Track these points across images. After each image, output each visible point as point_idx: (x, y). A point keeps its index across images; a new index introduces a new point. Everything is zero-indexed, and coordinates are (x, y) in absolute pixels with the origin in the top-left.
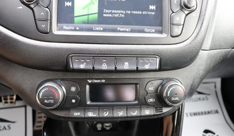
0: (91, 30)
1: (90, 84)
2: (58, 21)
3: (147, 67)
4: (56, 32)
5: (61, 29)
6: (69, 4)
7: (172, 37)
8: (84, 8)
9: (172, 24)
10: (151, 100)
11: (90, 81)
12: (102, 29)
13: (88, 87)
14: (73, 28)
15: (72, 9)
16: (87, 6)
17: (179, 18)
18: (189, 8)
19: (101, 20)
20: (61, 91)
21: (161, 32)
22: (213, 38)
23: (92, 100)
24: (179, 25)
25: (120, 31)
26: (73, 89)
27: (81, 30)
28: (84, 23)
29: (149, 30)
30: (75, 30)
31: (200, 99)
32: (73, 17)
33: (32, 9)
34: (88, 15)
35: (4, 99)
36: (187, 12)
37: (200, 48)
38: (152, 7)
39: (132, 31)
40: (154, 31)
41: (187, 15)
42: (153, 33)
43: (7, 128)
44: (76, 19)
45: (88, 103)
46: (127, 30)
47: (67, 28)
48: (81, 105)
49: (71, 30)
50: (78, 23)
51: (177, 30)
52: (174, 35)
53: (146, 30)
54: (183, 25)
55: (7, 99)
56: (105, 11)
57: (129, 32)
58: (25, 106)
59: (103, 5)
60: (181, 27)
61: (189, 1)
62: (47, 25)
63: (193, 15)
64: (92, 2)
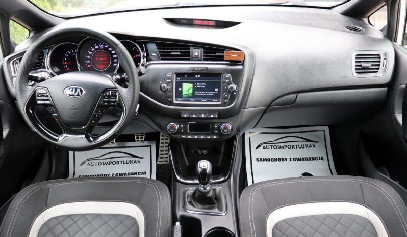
0: (189, 101)
1: (190, 124)
2: (176, 97)
3: (212, 117)
4: (175, 102)
5: (177, 100)
6: (180, 89)
7: (224, 103)
8: (186, 91)
9: (224, 98)
10: (216, 132)
11: (189, 122)
12: (194, 100)
13: (188, 125)
15: (181, 91)
16: (188, 90)
17: (227, 95)
18: (231, 91)
19: (194, 96)
20: (177, 127)
21: (219, 101)
23: (190, 130)
24: (227, 98)
25: (202, 101)
26: (182, 126)
27: (185, 101)
28: (186, 97)
30: (183, 101)
31: (306, 146)
32: (182, 95)
33: (165, 93)
35: (137, 138)
38: (216, 90)
39: (207, 101)
42: (216, 101)
43: (137, 162)
45: (188, 132)
46: (205, 101)
47: (179, 100)
48: (185, 133)
49: (181, 101)
50: (184, 98)
51: (226, 101)
53: (213, 100)
55: (139, 138)
58: (151, 146)
59: (194, 89)
60: (229, 99)
61: (231, 87)
62: (171, 99)
63: (235, 93)
64: (190, 89)
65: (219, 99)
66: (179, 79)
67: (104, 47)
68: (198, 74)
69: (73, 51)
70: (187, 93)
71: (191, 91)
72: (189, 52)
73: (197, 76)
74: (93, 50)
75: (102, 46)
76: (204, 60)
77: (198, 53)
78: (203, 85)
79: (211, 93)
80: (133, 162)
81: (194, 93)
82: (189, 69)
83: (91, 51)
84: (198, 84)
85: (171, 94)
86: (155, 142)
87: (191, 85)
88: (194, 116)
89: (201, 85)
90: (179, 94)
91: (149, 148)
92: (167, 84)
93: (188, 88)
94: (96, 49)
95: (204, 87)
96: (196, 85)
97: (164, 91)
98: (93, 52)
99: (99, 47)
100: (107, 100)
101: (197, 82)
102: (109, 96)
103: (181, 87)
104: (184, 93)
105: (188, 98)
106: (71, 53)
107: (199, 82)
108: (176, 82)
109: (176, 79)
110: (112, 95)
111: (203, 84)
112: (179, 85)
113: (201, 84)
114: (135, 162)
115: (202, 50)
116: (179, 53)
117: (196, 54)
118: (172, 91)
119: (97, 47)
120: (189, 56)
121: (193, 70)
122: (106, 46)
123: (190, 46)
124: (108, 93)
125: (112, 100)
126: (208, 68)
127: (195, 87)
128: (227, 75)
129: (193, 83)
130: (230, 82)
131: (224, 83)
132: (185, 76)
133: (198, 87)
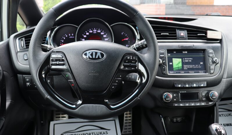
0: (180, 73)
1: (181, 93)
2: (169, 70)
3: (202, 85)
5: (169, 73)
6: (171, 64)
7: (211, 74)
8: (177, 65)
9: (210, 69)
10: (204, 99)
11: (180, 92)
12: (184, 72)
14: (173, 72)
15: (172, 65)
16: (178, 64)
17: (212, 67)
18: (216, 63)
19: (183, 69)
21: (206, 72)
22: (227, 73)
23: (181, 99)
24: (212, 69)
25: (190, 73)
26: (175, 95)
27: (176, 73)
28: (177, 70)
29: (201, 72)
30: (174, 73)
32: (173, 68)
34: (178, 67)
36: (215, 64)
37: (222, 78)
38: (202, 63)
40: (203, 72)
41: (215, 65)
44: (174, 69)
45: (180, 100)
46: (193, 72)
47: (171, 72)
48: (178, 101)
49: (173, 73)
50: (175, 70)
51: (212, 71)
52: (211, 73)
53: (200, 72)
56: (184, 65)
57: (194, 73)
58: (115, 120)
59: (183, 63)
60: (213, 70)
61: (216, 60)
62: (165, 72)
63: (218, 65)
64: (179, 63)
65: (205, 71)
66: (169, 55)
67: (97, 32)
68: (185, 50)
69: (70, 35)
70: (177, 66)
71: (180, 65)
72: (176, 33)
73: (184, 52)
74: (87, 34)
75: (95, 31)
76: (189, 39)
77: (183, 34)
78: (190, 60)
80: (102, 133)
82: (179, 46)
83: (85, 34)
84: (186, 59)
85: (165, 67)
86: (118, 117)
87: (180, 60)
88: (187, 86)
90: (171, 68)
91: (114, 121)
92: (161, 59)
93: (178, 62)
94: (90, 33)
95: (191, 61)
96: (185, 60)
98: (87, 35)
99: (93, 32)
100: (128, 64)
101: (185, 57)
102: (130, 61)
103: (172, 62)
104: (175, 66)
105: (179, 70)
106: (68, 36)
107: (187, 57)
109: (167, 55)
110: (133, 60)
111: (190, 59)
112: (170, 60)
113: (188, 59)
114: (104, 133)
115: (186, 32)
116: (168, 34)
117: (182, 34)
118: (166, 65)
119: (91, 32)
120: (176, 36)
121: (182, 47)
122: (99, 31)
123: (175, 28)
124: (129, 58)
125: (132, 64)
126: (193, 45)
127: (184, 61)
128: (210, 50)
129: (182, 58)
130: (213, 56)
131: (209, 57)
132: (174, 52)
133: (186, 61)
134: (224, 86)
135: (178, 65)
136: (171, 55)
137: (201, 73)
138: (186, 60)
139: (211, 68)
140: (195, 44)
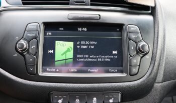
2: (44, 65)
3: (111, 101)
4: (41, 74)
5: (44, 71)
6: (51, 51)
7: (131, 75)
9: (131, 66)
12: (76, 71)
14: (54, 70)
15: (53, 55)
18: (144, 52)
19: (75, 63)
21: (122, 72)
22: (164, 71)
24: (135, 66)
25: (90, 72)
27: (60, 71)
30: (56, 72)
33: (24, 56)
38: (115, 52)
40: (116, 71)
41: (142, 57)
42: (116, 72)
44: (56, 63)
46: (96, 71)
51: (134, 70)
52: (133, 73)
53: (111, 70)
54: (139, 66)
60: (138, 67)
61: (143, 46)
62: (34, 69)
63: (147, 57)
64: (68, 50)
65: (120, 68)
66: (50, 34)
68: (82, 25)
71: (70, 55)
73: (80, 29)
78: (92, 45)
79: (107, 58)
81: (75, 57)
84: (82, 42)
85: (34, 59)
87: (70, 45)
89: (88, 45)
92: (29, 42)
93: (65, 49)
95: (93, 47)
96: (80, 45)
97: (22, 54)
101: (81, 40)
103: (53, 48)
104: (58, 57)
107: (85, 40)
108: (45, 39)
109: (45, 34)
111: (92, 43)
112: (49, 45)
113: (87, 43)
118: (36, 54)
121: (75, 17)
126: (99, 15)
127: (78, 47)
128: (133, 27)
129: (74, 41)
130: (138, 37)
131: (130, 40)
132: (61, 29)
133: (83, 47)
134: (158, 97)
135: (65, 55)
136: (52, 35)
137: (113, 72)
138: (83, 45)
139: (133, 64)
140: (104, 15)
